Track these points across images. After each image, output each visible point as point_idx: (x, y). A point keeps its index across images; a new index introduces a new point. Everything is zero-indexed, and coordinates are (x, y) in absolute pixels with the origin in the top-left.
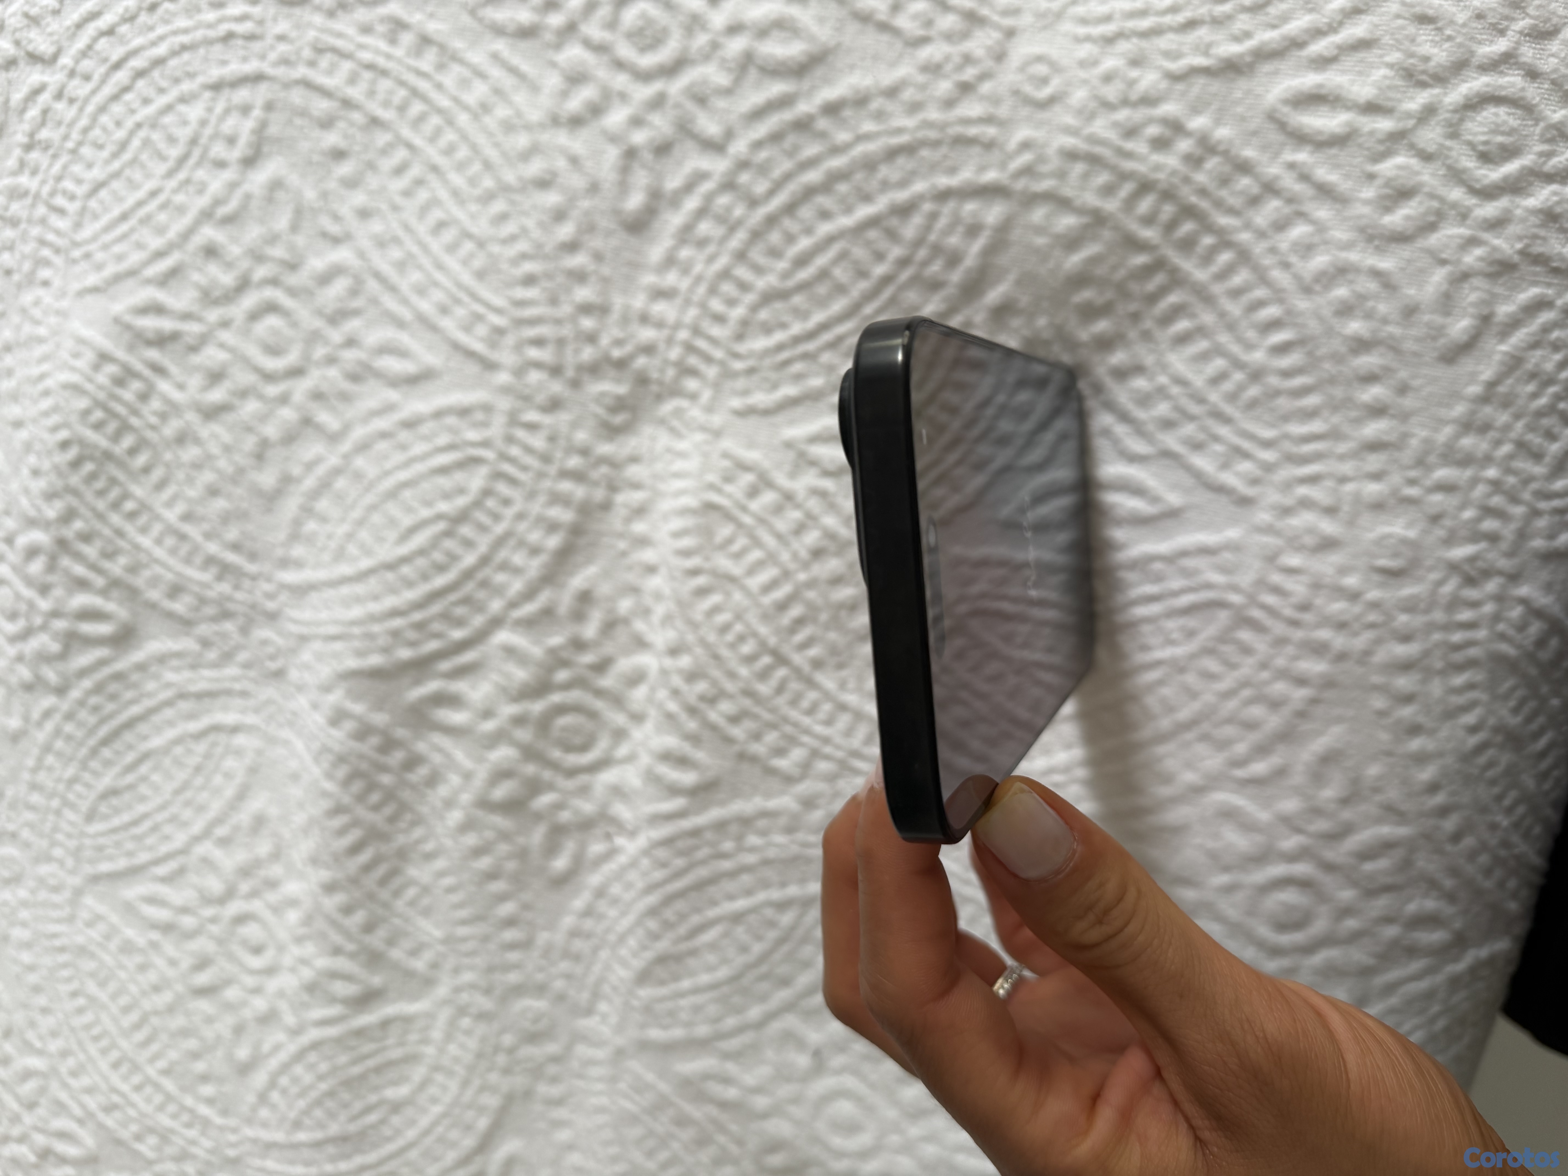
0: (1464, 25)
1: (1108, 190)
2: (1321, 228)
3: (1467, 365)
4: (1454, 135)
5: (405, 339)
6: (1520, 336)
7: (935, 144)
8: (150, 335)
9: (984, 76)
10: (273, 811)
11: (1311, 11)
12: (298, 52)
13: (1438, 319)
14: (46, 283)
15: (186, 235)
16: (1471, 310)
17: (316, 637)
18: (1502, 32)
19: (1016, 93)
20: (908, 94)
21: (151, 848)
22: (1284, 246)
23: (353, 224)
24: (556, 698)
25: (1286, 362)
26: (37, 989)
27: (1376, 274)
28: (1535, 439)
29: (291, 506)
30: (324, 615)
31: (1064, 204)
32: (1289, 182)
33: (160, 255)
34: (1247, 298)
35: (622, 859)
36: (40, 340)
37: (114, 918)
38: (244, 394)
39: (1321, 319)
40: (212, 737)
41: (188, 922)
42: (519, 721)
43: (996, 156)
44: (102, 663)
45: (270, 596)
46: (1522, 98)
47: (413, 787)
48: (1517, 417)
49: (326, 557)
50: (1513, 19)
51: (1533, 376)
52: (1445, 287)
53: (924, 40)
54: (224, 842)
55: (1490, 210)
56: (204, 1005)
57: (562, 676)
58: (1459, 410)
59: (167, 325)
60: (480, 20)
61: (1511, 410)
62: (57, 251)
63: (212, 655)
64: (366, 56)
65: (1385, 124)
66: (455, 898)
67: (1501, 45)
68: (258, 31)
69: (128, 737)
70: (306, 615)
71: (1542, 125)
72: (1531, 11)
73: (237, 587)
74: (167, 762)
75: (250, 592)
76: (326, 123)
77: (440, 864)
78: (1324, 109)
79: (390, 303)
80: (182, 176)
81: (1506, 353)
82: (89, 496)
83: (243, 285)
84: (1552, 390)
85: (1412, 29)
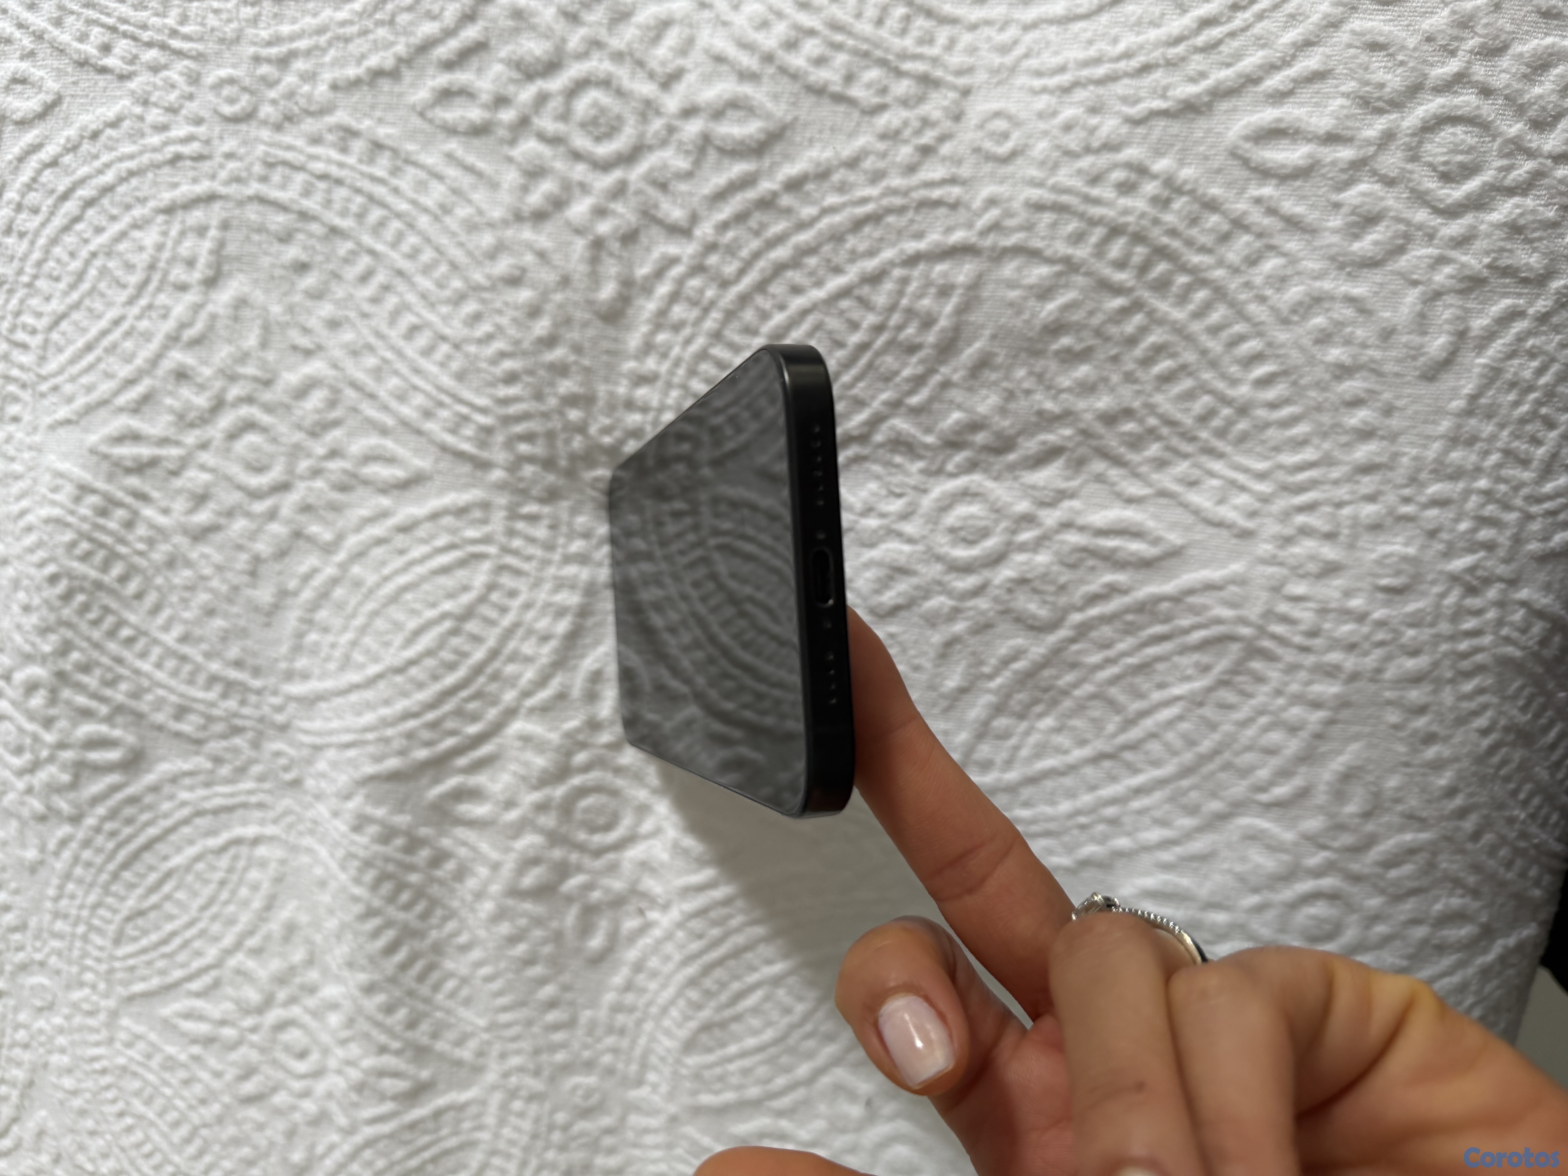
0: (1415, 49)
1: (1078, 238)
2: (1292, 259)
3: (1448, 381)
4: (1414, 158)
5: (389, 444)
6: (1497, 347)
7: (901, 210)
8: (129, 464)
9: (943, 138)
10: (304, 918)
11: (1263, 46)
12: (248, 169)
13: (1416, 339)
14: (16, 419)
15: (155, 361)
16: (1447, 327)
17: (328, 746)
18: (1453, 53)
19: (977, 150)
20: (868, 164)
21: (183, 966)
22: (1258, 280)
23: (323, 334)
24: (577, 781)
25: (1271, 394)
26: (82, 1113)
27: (1350, 300)
28: (1521, 446)
29: (291, 619)
30: (335, 724)
31: (1034, 255)
32: (1257, 217)
33: (130, 382)
34: (1225, 335)
35: (657, 933)
36: (18, 477)
37: (153, 1036)
38: (230, 513)
39: (1302, 349)
40: (232, 851)
41: (229, 1033)
42: (542, 807)
43: (962, 215)
44: (115, 788)
45: (279, 709)
46: (1478, 116)
47: (442, 882)
48: (1502, 426)
49: (332, 666)
50: (1463, 39)
51: (1513, 385)
52: (1418, 308)
53: (882, 108)
54: (257, 952)
55: (1455, 228)
56: (253, 1113)
57: (581, 758)
58: (1445, 425)
59: (145, 451)
60: (431, 121)
61: (1496, 420)
62: (24, 386)
63: (225, 771)
64: (319, 167)
65: (1346, 153)
66: (495, 986)
67: (1453, 66)
68: (205, 151)
69: (148, 857)
70: (317, 724)
71: (1499, 140)
72: (1479, 29)
73: (243, 703)
74: (190, 878)
75: (257, 706)
76: (286, 238)
77: (476, 954)
78: (1285, 142)
79: (370, 411)
80: (143, 302)
81: (1485, 366)
82: (84, 626)
83: (218, 406)
84: (1533, 396)
85: (1364, 58)
